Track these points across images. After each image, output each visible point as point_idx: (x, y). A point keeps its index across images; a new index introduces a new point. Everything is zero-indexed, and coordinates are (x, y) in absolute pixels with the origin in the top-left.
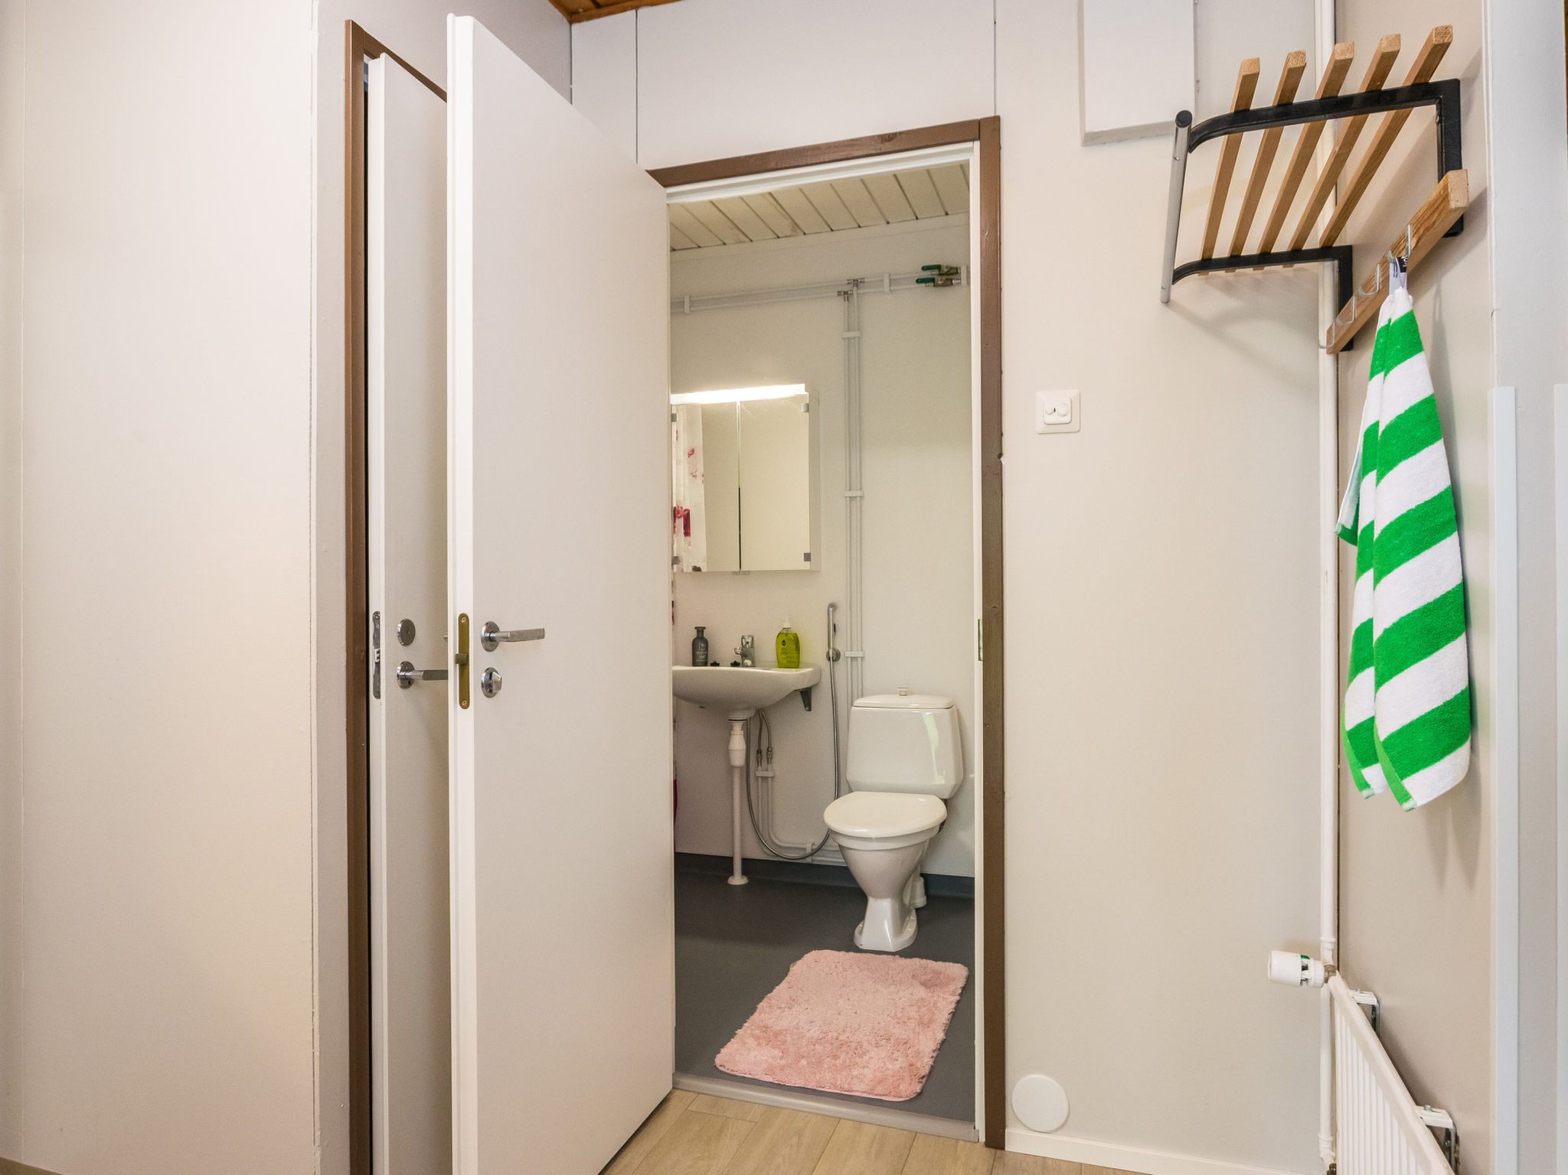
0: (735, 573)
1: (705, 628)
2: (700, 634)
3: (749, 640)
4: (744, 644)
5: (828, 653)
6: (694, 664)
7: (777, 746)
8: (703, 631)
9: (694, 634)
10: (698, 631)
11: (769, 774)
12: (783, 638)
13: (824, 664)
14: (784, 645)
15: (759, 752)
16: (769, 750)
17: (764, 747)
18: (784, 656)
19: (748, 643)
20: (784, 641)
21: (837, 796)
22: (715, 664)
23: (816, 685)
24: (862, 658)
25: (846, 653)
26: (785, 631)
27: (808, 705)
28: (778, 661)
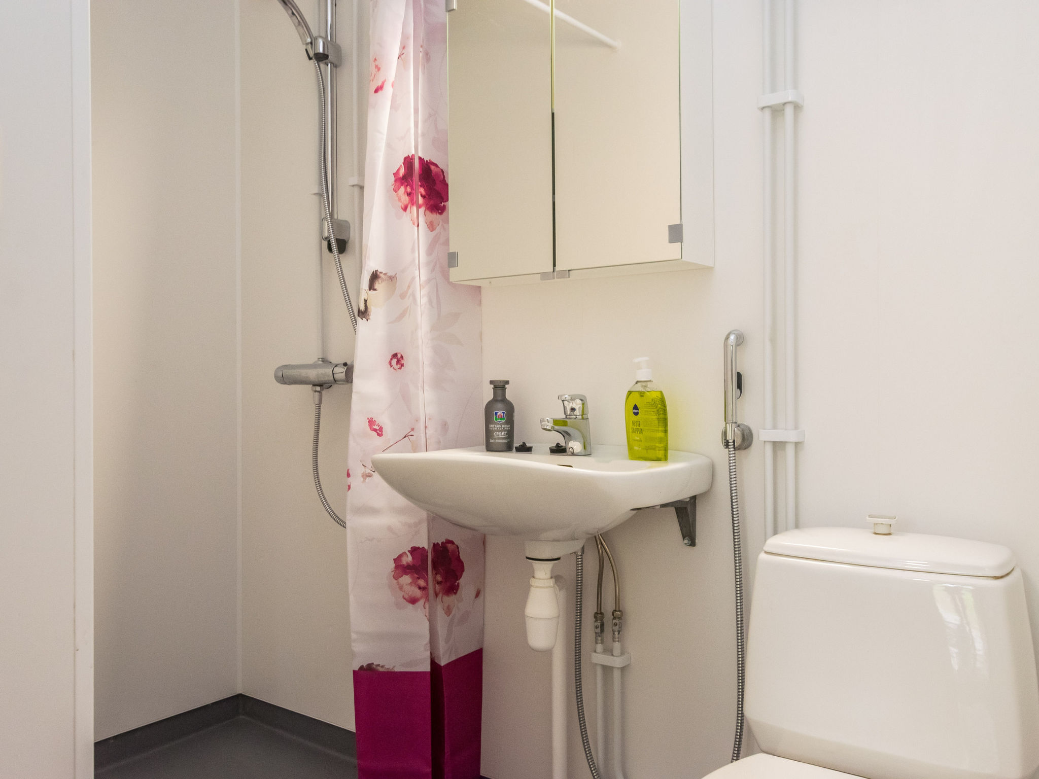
0: (544, 276)
1: (507, 382)
2: (499, 391)
3: (577, 404)
4: (569, 412)
5: (725, 433)
6: (490, 448)
7: (630, 605)
8: (504, 388)
9: (488, 394)
10: (495, 388)
11: (616, 662)
12: (635, 400)
13: (721, 455)
14: (636, 414)
15: (599, 615)
16: (619, 614)
17: (609, 605)
18: (637, 437)
19: (573, 409)
20: (636, 407)
21: (736, 756)
22: (524, 449)
23: (706, 494)
24: (797, 444)
25: (763, 435)
26: (639, 388)
27: (689, 535)
28: (630, 448)
